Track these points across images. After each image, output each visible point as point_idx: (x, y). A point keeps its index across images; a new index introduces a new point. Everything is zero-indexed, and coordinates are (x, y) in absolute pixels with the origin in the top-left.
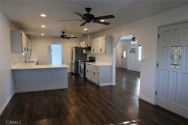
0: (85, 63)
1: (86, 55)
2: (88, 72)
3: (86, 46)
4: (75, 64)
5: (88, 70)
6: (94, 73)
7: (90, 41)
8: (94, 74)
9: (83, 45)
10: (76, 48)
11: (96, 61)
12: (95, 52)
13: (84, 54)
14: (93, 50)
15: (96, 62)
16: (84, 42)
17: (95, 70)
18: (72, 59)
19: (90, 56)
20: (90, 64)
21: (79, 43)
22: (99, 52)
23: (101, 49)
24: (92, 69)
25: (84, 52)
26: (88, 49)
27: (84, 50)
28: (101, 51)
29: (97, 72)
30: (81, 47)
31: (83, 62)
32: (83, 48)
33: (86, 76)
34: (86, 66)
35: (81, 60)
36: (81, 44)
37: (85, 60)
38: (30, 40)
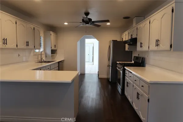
0: (125, 69)
1: (130, 53)
2: (127, 86)
3: (130, 38)
5: (127, 83)
6: (138, 94)
7: (136, 27)
8: (138, 98)
9: (126, 37)
10: (115, 42)
11: (147, 66)
12: (145, 48)
13: (127, 51)
14: (141, 43)
17: (141, 89)
18: (109, 60)
19: (137, 55)
20: (131, 72)
21: (121, 35)
22: (153, 47)
23: (157, 41)
24: (135, 84)
25: (127, 49)
26: (131, 43)
27: (127, 46)
28: (158, 45)
29: (146, 95)
30: (122, 40)
31: (122, 65)
32: (125, 42)
33: (125, 91)
34: (125, 74)
35: (121, 62)
36: (123, 36)
37: (127, 62)
38: (51, 33)
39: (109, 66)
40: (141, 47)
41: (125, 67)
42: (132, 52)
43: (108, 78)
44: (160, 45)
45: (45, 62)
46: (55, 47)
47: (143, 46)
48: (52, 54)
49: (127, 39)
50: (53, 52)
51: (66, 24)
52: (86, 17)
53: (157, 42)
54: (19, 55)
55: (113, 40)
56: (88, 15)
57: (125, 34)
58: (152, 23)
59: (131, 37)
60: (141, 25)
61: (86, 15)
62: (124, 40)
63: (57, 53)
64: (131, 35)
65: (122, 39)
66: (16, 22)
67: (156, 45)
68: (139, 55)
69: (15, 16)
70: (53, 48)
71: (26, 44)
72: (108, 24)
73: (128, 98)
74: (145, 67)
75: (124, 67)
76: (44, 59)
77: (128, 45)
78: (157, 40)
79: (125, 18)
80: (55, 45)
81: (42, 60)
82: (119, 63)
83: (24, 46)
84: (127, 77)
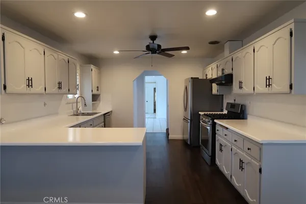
0: (215, 123)
1: (220, 98)
2: (221, 150)
3: (220, 74)
4: (191, 120)
5: (221, 145)
6: (241, 161)
7: (230, 58)
8: (242, 168)
9: (212, 72)
10: (195, 80)
11: (249, 117)
12: (247, 89)
13: (216, 96)
14: (241, 83)
15: (250, 119)
16: (214, 65)
17: (247, 154)
18: (186, 109)
19: (232, 101)
20: (227, 128)
21: (204, 70)
22: (261, 88)
24: (236, 146)
25: (215, 91)
26: (223, 82)
27: (214, 86)
28: (269, 85)
29: (256, 163)
30: (207, 78)
31: (210, 117)
32: (212, 81)
33: (217, 159)
34: (216, 132)
35: (206, 113)
36: (207, 70)
37: (216, 113)
38: (92, 67)
39: (185, 119)
40: (241, 87)
41: (215, 121)
42: (223, 95)
43: (185, 139)
44: (273, 85)
45: (83, 114)
46: (98, 90)
47: (244, 87)
48: (93, 101)
49: (215, 76)
50: (95, 98)
51: (116, 52)
52: (152, 42)
53: (268, 80)
54: (45, 104)
55: (192, 78)
56: (155, 40)
57: (210, 68)
58: (257, 52)
59: (223, 73)
60: (239, 54)
61: (151, 40)
62: (209, 77)
63: (100, 101)
64: (223, 70)
65: (206, 75)
66: (44, 52)
67: (266, 85)
68: (235, 100)
69: (42, 42)
70: (95, 92)
71: (57, 86)
72: (184, 52)
73: (222, 170)
74: (246, 119)
75: (213, 120)
76: (81, 109)
77: (217, 84)
78: (268, 78)
79: (212, 43)
80: (98, 87)
81: (79, 112)
82: (204, 114)
83: (55, 89)
84: (220, 135)
